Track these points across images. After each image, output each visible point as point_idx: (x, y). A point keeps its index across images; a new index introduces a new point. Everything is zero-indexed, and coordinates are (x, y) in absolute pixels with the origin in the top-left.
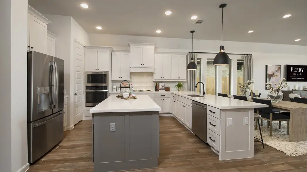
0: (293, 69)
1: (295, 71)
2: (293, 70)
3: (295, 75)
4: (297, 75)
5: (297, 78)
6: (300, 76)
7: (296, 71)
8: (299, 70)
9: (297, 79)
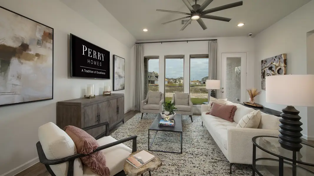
0: (88, 50)
1: (90, 55)
2: (86, 52)
3: (89, 65)
4: (93, 66)
5: (94, 70)
6: (99, 67)
7: (93, 56)
8: (97, 55)
9: (95, 72)
